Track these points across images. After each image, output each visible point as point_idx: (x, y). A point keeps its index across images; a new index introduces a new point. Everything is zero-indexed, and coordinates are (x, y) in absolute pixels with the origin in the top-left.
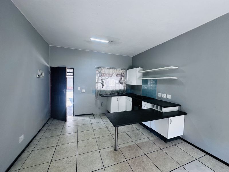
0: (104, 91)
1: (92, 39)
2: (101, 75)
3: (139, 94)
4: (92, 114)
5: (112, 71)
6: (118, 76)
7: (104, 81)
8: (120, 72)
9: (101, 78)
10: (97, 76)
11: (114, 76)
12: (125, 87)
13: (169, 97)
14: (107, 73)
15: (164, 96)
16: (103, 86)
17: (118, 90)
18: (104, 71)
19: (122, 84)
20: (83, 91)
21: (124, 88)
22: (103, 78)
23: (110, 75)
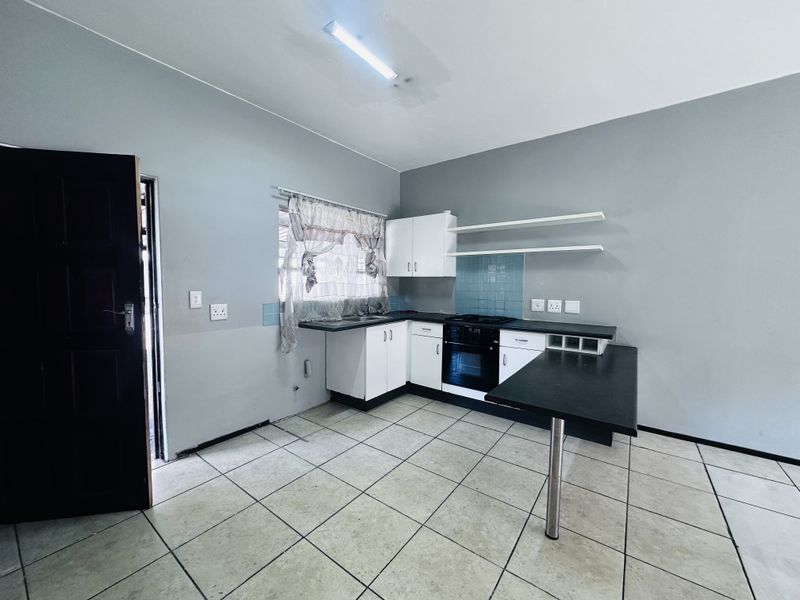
0: (314, 305)
2: (303, 231)
4: (266, 423)
5: (338, 218)
6: (362, 240)
7: (318, 263)
8: (369, 224)
9: (300, 248)
11: (350, 239)
12: (386, 288)
13: (573, 307)
14: (324, 224)
15: (555, 306)
16: (311, 282)
17: (363, 300)
19: (374, 274)
20: (220, 311)
21: (383, 292)
22: (310, 245)
23: (337, 236)
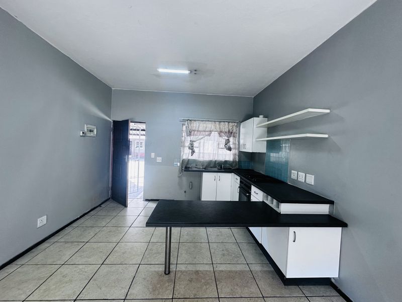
0: (194, 161)
1: (161, 70)
2: (190, 133)
3: (261, 172)
5: (210, 126)
6: (223, 134)
7: (195, 144)
8: (225, 127)
9: (189, 139)
10: (184, 134)
11: (215, 134)
12: (237, 157)
13: (311, 180)
14: (201, 129)
15: (301, 177)
16: (193, 152)
17: (221, 161)
18: (195, 126)
19: (230, 149)
20: (159, 160)
21: (234, 158)
22: (192, 138)
23: (207, 133)
